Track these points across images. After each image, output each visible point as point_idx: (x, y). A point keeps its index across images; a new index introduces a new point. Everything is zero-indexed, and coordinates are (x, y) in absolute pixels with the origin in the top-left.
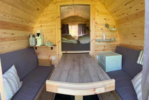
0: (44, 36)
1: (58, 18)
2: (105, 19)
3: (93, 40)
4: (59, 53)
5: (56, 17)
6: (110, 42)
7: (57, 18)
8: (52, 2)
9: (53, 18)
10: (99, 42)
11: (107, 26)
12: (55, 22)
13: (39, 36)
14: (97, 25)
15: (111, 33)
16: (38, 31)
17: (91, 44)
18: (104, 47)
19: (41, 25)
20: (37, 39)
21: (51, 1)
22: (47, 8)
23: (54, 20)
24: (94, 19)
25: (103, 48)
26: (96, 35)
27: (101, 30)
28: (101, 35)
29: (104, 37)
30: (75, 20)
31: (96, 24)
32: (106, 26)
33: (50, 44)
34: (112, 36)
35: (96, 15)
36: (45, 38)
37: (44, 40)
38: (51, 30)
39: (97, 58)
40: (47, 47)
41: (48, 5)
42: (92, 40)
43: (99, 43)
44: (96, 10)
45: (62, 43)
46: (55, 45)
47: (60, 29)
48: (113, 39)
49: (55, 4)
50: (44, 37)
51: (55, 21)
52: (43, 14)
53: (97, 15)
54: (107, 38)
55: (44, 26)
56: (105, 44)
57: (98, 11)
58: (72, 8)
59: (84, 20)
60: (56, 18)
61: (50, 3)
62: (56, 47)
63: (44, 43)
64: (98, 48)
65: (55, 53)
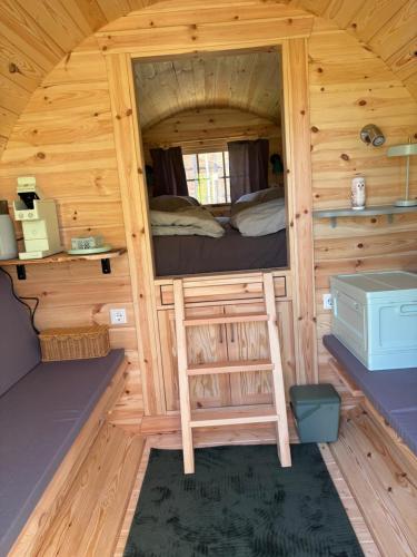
0: (58, 206)
1: (124, 119)
2: (363, 103)
3: (302, 214)
4: (141, 286)
5: (115, 114)
6: (391, 217)
7: (119, 117)
8: (87, 41)
9: (101, 117)
10: (334, 220)
11: (373, 135)
12: (111, 135)
13: (31, 207)
14: (318, 142)
15: (395, 170)
16: (22, 181)
17: (292, 233)
18: (360, 246)
19: (36, 150)
20: (20, 222)
21: (86, 37)
22: (62, 64)
23: (106, 128)
24: (303, 113)
25: (352, 252)
26: (313, 189)
27: (343, 163)
28: (342, 184)
29: (359, 197)
30: (212, 126)
31: (314, 136)
32: (367, 140)
33: (92, 244)
34: (400, 185)
35: (315, 88)
36: (66, 216)
37: (60, 227)
38: (93, 177)
39: (326, 306)
40: (81, 260)
41: (68, 55)
42: (298, 216)
43: (334, 226)
44: (315, 67)
45: (155, 239)
46: (123, 251)
47: (140, 171)
48: (406, 203)
49: (105, 48)
50: (58, 212)
51: (113, 131)
52: (46, 92)
53: (318, 88)
54: (373, 201)
55: (54, 156)
56: (362, 230)
57: (320, 70)
58: (192, 70)
59: (256, 122)
60: (116, 121)
61: (77, 43)
62: (125, 262)
63: (62, 245)
64: (329, 254)
65: (125, 288)
